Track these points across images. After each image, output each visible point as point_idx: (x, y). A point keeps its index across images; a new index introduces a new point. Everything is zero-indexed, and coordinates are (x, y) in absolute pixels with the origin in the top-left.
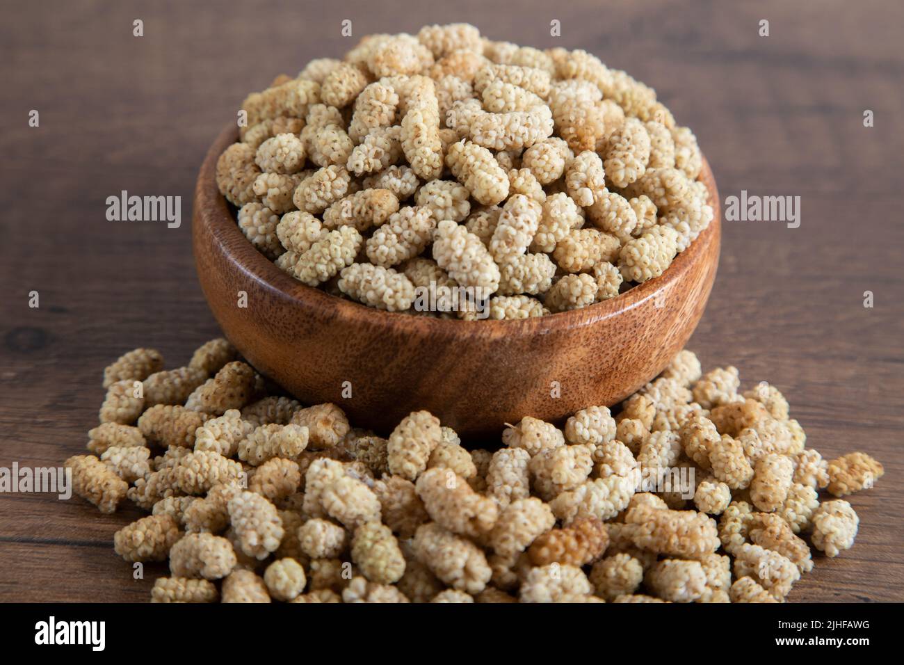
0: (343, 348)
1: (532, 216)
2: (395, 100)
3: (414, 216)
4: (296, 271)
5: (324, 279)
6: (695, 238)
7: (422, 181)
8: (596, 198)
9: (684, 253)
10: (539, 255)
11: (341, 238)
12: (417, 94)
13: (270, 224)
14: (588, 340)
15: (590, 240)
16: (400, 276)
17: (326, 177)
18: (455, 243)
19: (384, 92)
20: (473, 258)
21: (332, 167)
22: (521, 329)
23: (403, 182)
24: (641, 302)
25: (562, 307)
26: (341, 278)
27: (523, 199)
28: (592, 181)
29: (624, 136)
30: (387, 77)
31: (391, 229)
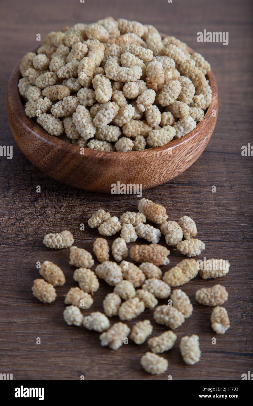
0: (33, 144)
1: (111, 112)
2: (85, 50)
3: (71, 100)
5: (33, 116)
6: (187, 134)
7: (82, 87)
8: (147, 109)
9: (180, 138)
10: (115, 127)
11: (42, 102)
12: (94, 50)
13: (27, 88)
14: (123, 165)
15: (137, 126)
16: (58, 123)
17: (47, 76)
18: (79, 115)
19: (81, 47)
20: (83, 123)
21: (52, 72)
22: (96, 155)
23: (74, 85)
24: (150, 155)
25: (117, 150)
26: (39, 118)
27: (111, 104)
28: (145, 102)
29: (169, 86)
30: (90, 39)
31: (61, 104)
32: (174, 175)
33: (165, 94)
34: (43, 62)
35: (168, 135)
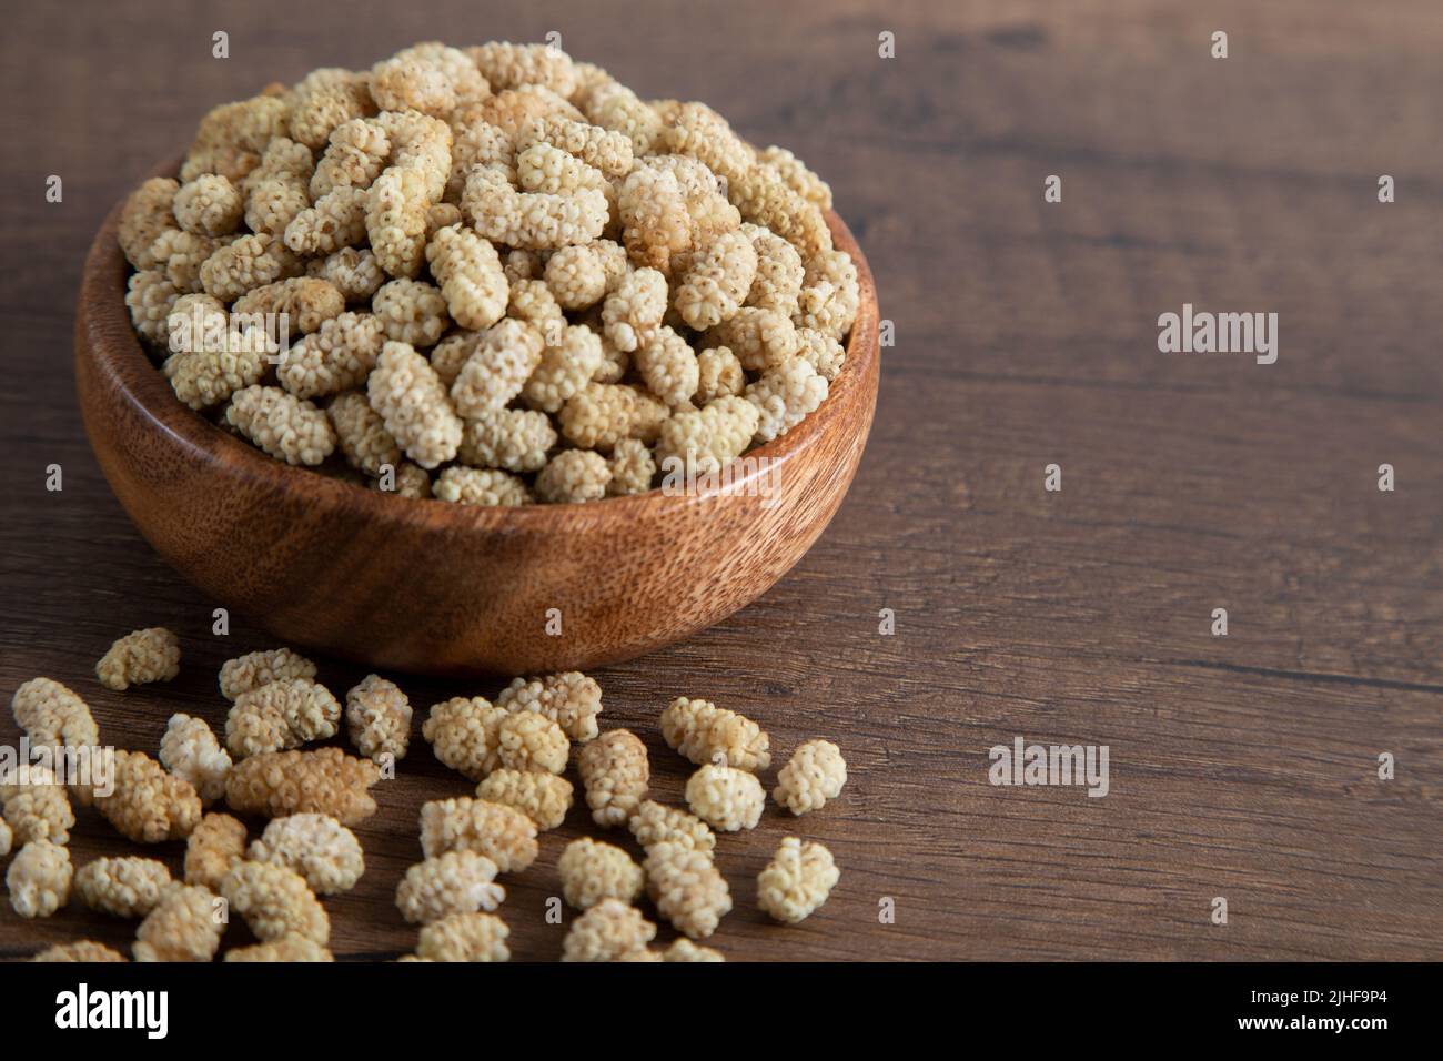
0: (217, 508)
1: (520, 356)
2: (382, 147)
3: (354, 327)
4: (173, 383)
5: (208, 402)
6: (795, 423)
7: (386, 277)
8: (643, 341)
9: (772, 443)
10: (532, 414)
12: (416, 144)
13: (166, 306)
14: (578, 551)
15: (616, 404)
16: (311, 414)
17: (246, 250)
18: (395, 378)
19: (364, 135)
20: (416, 405)
21: (261, 236)
22: (473, 520)
23: (356, 274)
25: (551, 497)
26: (232, 403)
27: (514, 327)
28: (636, 314)
29: (712, 253)
30: (391, 111)
31: (317, 342)
32: (756, 588)
33: (704, 284)
34: (220, 202)
35: (733, 430)
